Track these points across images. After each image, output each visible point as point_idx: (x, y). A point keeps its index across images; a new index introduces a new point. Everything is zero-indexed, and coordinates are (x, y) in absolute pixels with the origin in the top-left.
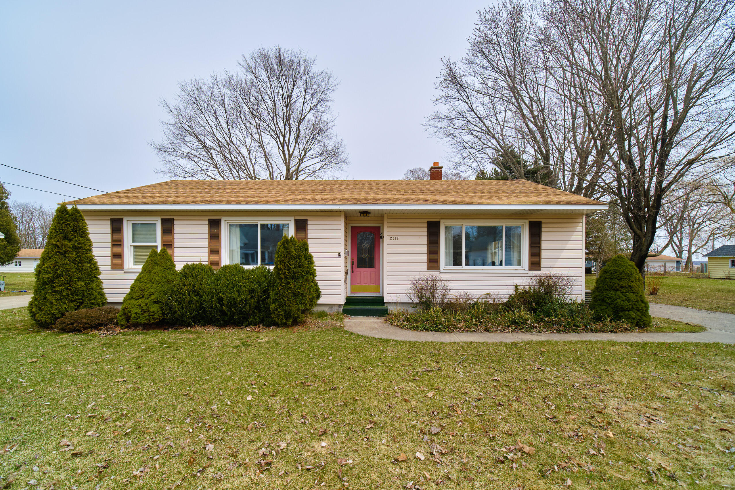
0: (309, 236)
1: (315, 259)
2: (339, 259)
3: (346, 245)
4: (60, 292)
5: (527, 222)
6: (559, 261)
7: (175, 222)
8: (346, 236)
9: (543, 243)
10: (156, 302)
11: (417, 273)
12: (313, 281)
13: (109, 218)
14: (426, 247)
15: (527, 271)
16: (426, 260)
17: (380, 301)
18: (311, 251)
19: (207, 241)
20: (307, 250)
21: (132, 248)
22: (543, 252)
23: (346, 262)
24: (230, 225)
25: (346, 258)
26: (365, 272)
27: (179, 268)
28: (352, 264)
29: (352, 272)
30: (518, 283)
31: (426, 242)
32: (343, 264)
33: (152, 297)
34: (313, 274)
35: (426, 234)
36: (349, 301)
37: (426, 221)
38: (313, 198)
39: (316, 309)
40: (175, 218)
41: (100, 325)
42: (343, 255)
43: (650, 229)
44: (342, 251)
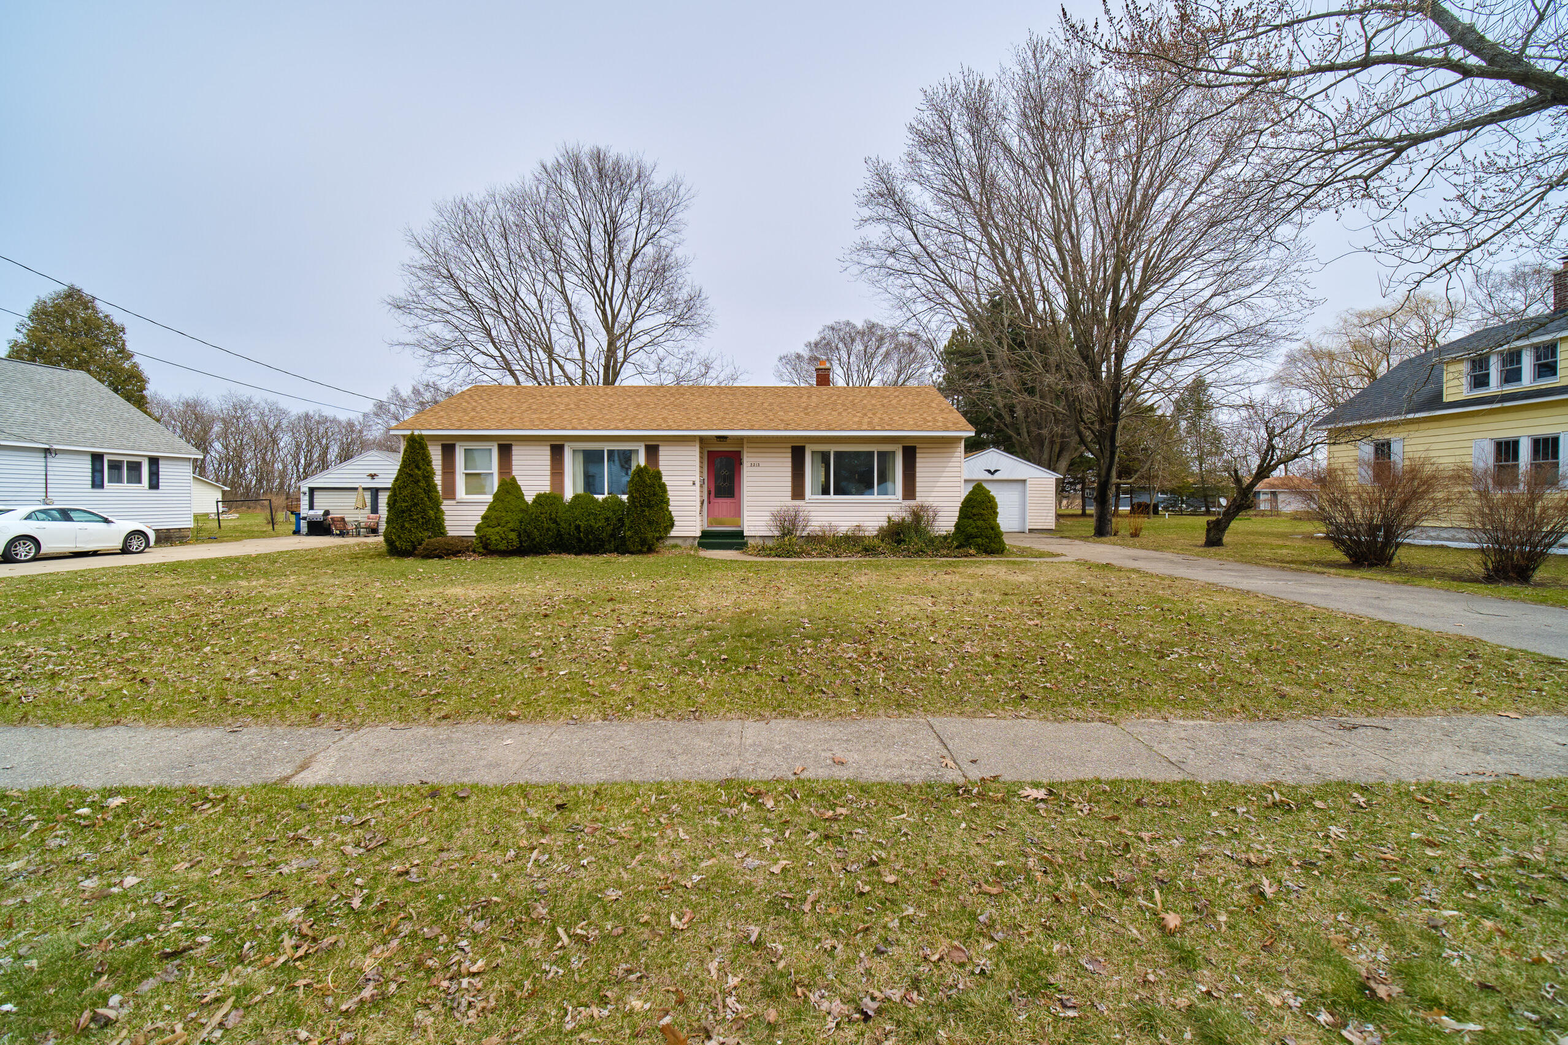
0: (661, 463)
1: (668, 488)
2: (693, 488)
3: (701, 472)
4: (417, 521)
5: (900, 447)
6: (936, 489)
7: (511, 449)
8: (701, 462)
9: (918, 470)
10: (512, 530)
11: (779, 504)
12: (667, 510)
13: (440, 443)
14: (790, 474)
15: (901, 500)
16: (790, 489)
17: (740, 535)
18: (664, 479)
19: (549, 468)
20: (660, 478)
21: (463, 476)
22: (918, 479)
23: (701, 492)
24: (573, 452)
25: (701, 486)
26: (723, 503)
27: (529, 498)
28: (709, 493)
29: (709, 502)
30: (891, 514)
31: (790, 469)
32: (698, 493)
33: (509, 525)
34: (667, 502)
35: (790, 460)
36: (705, 534)
37: (790, 448)
38: (664, 419)
39: (669, 542)
40: (512, 444)
41: (459, 552)
42: (698, 484)
43: (1108, 447)
44: (697, 480)
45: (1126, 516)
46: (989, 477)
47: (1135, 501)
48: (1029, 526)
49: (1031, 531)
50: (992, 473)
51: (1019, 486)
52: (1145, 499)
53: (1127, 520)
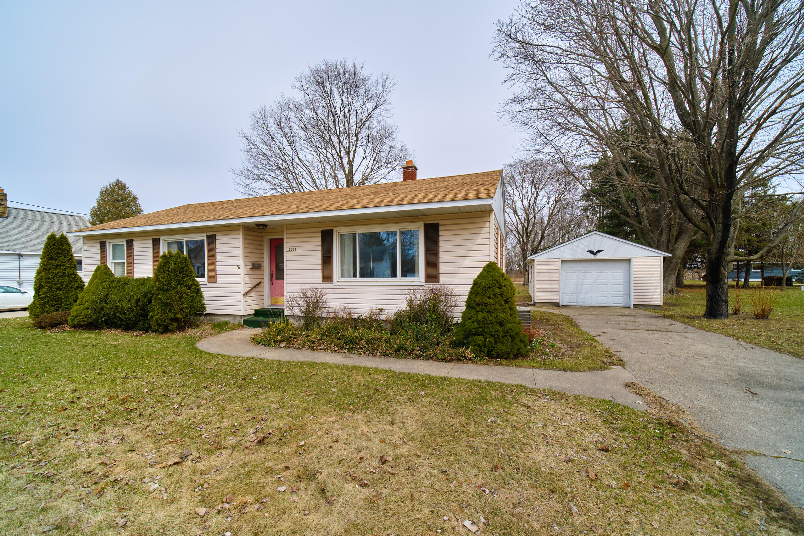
0: (217, 250)
5: (422, 224)
6: (462, 270)
7: (134, 242)
9: (441, 249)
11: (310, 285)
13: (99, 241)
14: (320, 258)
15: (423, 283)
16: (320, 271)
17: (281, 313)
19: (152, 257)
21: (113, 264)
22: (441, 260)
23: (251, 275)
24: (169, 243)
25: (250, 270)
26: (281, 284)
28: (272, 276)
29: (272, 284)
31: (320, 253)
32: (242, 277)
35: (320, 243)
36: (259, 312)
37: (320, 230)
40: (134, 239)
42: (242, 266)
43: (720, 220)
44: (241, 263)
45: (758, 287)
46: (592, 257)
47: (766, 275)
48: (633, 302)
49: (636, 306)
50: (595, 254)
51: (624, 265)
52: (777, 273)
53: (757, 292)
